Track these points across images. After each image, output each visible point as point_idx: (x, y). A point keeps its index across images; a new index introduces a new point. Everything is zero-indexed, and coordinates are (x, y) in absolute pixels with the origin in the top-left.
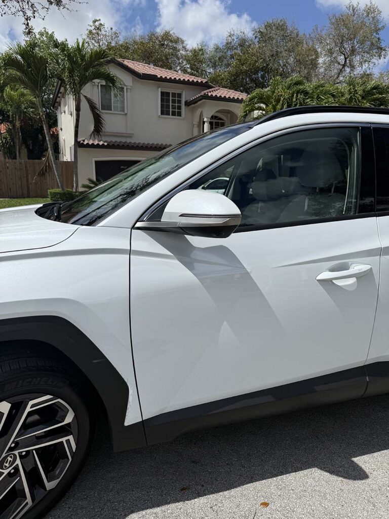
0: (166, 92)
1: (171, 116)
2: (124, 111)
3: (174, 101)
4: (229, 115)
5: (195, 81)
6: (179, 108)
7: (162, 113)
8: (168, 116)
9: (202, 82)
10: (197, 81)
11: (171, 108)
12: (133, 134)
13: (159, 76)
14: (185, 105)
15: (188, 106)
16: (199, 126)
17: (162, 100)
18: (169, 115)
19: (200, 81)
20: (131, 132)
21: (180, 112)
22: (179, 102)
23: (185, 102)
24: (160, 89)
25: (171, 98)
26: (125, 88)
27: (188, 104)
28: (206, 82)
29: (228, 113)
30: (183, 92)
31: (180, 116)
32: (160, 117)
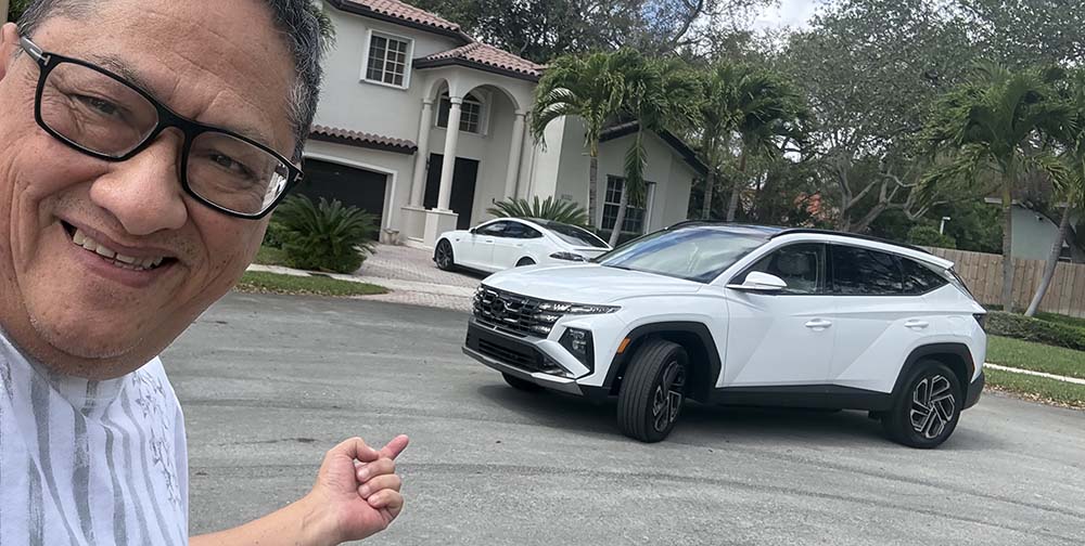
0: (380, 38)
1: (382, 83)
3: (391, 55)
4: (490, 94)
5: (438, 24)
6: (401, 69)
7: (368, 77)
8: (378, 82)
9: (449, 28)
10: (441, 26)
11: (385, 67)
13: (373, 9)
14: (413, 66)
15: (419, 68)
16: (433, 107)
17: (372, 52)
18: (380, 80)
19: (445, 26)
21: (401, 77)
22: (402, 58)
23: (414, 60)
24: (371, 31)
25: (387, 50)
27: (417, 64)
28: (457, 30)
29: (490, 90)
30: (410, 41)
31: (401, 84)
32: (362, 82)
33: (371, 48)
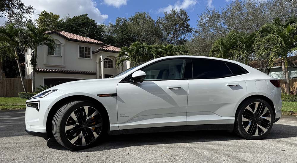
0: (82, 47)
1: (85, 58)
2: (60, 55)
3: (86, 51)
6: (89, 54)
8: (83, 58)
9: (100, 43)
10: (98, 43)
11: (85, 54)
12: (65, 66)
13: (78, 40)
14: (92, 53)
15: (94, 53)
16: (99, 63)
17: (80, 51)
20: (64, 65)
21: (90, 56)
22: (89, 52)
24: (79, 45)
26: (61, 45)
28: (102, 43)
30: (91, 47)
31: (90, 58)
32: (79, 58)
33: (80, 50)
